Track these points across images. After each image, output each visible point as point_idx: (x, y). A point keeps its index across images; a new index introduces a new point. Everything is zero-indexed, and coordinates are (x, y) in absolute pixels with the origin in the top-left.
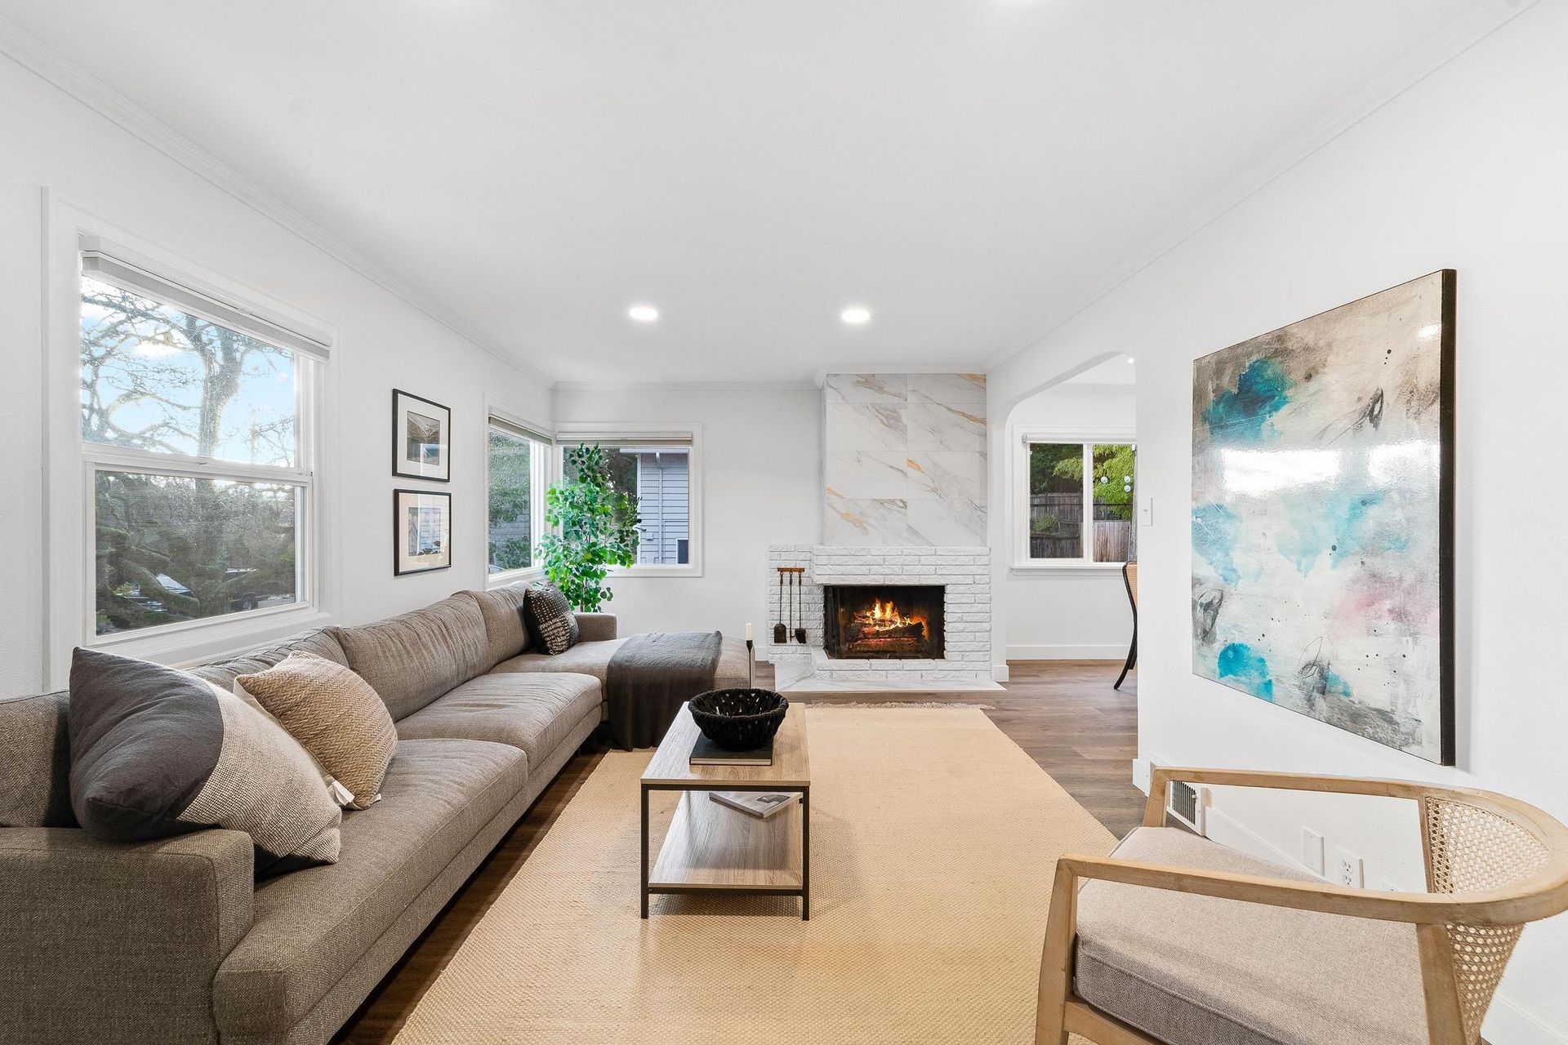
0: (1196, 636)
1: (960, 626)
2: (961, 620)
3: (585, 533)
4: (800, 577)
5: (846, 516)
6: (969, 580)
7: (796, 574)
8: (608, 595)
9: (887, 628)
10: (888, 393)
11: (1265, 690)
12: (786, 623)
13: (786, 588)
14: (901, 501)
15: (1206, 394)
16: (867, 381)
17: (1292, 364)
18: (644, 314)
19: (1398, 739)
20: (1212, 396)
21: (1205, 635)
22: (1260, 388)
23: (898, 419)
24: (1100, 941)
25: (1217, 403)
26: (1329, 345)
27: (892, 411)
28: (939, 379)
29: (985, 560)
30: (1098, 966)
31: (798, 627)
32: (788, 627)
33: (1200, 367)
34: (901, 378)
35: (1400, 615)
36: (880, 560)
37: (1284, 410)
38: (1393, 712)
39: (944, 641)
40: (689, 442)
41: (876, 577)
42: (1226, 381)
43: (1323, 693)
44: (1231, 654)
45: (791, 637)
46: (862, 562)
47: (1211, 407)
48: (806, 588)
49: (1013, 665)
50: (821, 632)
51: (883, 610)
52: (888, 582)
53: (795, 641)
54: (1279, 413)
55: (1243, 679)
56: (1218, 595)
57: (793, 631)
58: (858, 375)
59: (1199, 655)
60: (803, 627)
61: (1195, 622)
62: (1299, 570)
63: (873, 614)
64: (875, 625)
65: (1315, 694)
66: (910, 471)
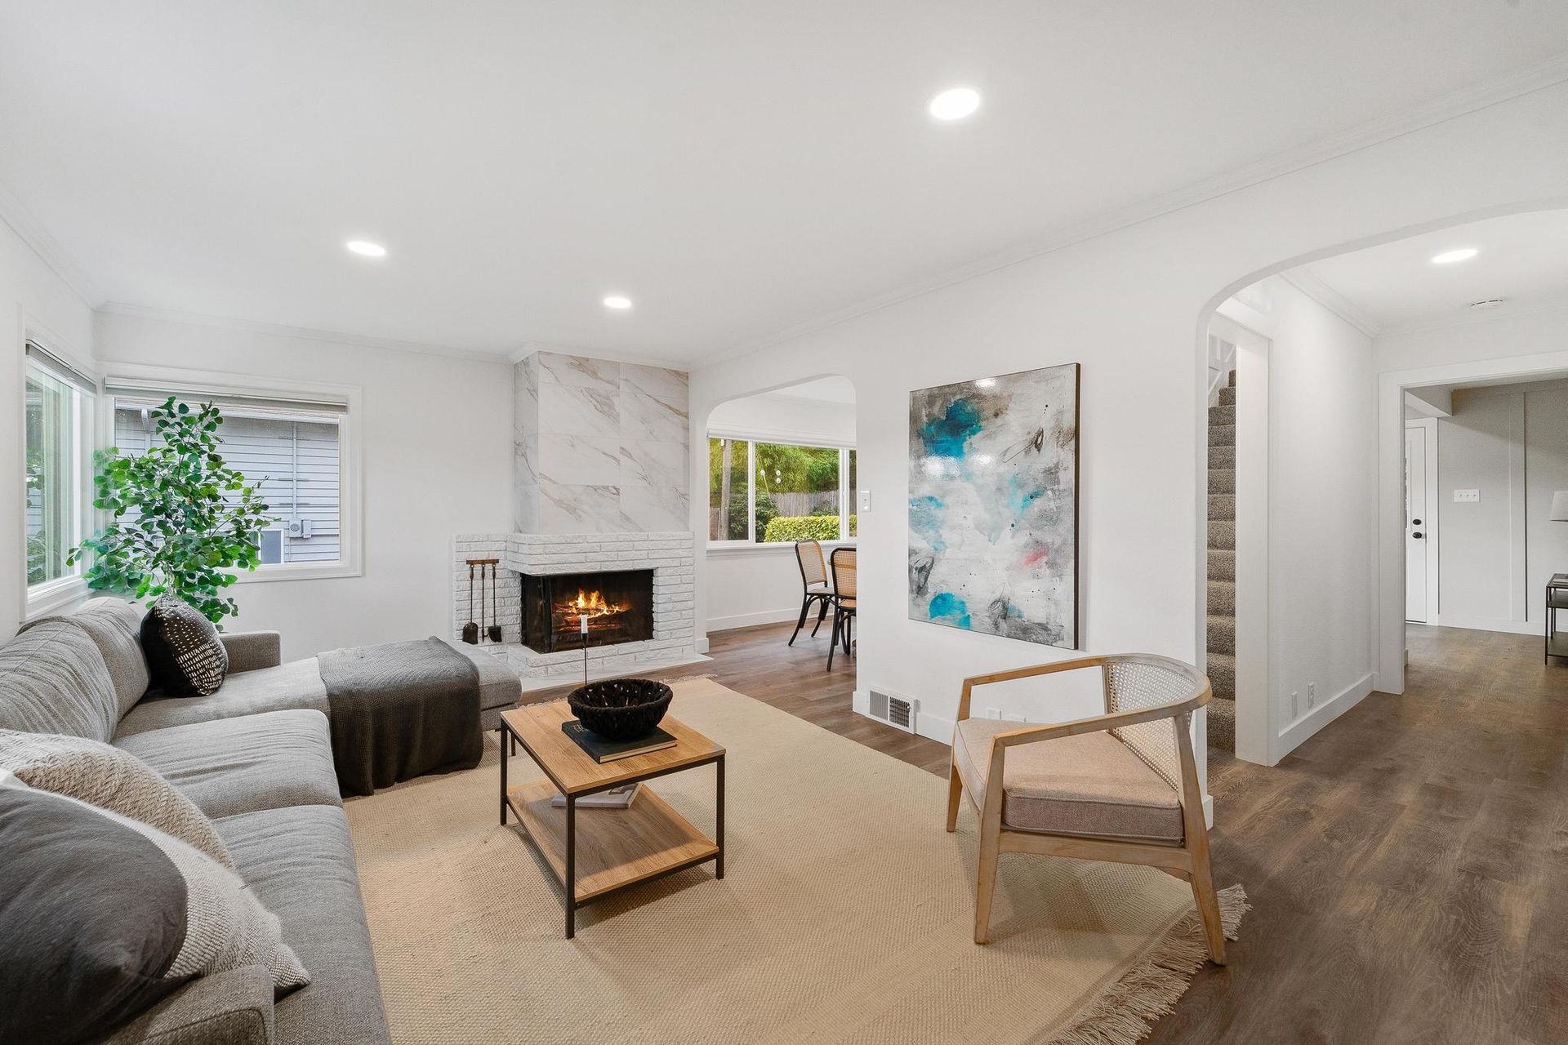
0: (911, 591)
1: (669, 606)
2: (670, 601)
3: (177, 524)
4: (494, 569)
5: (560, 503)
6: (676, 562)
7: (489, 567)
8: (232, 608)
9: (592, 616)
10: (600, 379)
11: (965, 623)
12: (477, 621)
13: (477, 583)
14: (614, 487)
15: (920, 418)
16: (580, 364)
17: (985, 405)
18: (367, 249)
19: (1050, 639)
20: (925, 419)
21: (919, 590)
22: (962, 418)
23: (611, 407)
24: (1017, 786)
25: (929, 425)
26: (1010, 396)
27: (605, 398)
28: (649, 372)
29: (689, 544)
30: (1022, 800)
31: (492, 624)
32: (480, 626)
33: (915, 398)
34: (614, 366)
35: (1052, 565)
36: (596, 547)
37: (979, 435)
38: (1048, 623)
39: (653, 622)
40: (343, 408)
41: (592, 564)
42: (936, 410)
43: (1005, 618)
44: (939, 601)
45: (483, 636)
46: (578, 550)
47: (924, 426)
48: (501, 581)
49: (711, 636)
50: (517, 628)
51: (588, 599)
52: (604, 569)
53: (488, 641)
54: (976, 436)
55: (949, 617)
56: (930, 560)
57: (486, 630)
58: (572, 357)
59: (914, 604)
60: (498, 624)
61: (911, 581)
62: (989, 540)
63: (576, 604)
64: (578, 614)
65: (1000, 620)
66: (623, 459)
